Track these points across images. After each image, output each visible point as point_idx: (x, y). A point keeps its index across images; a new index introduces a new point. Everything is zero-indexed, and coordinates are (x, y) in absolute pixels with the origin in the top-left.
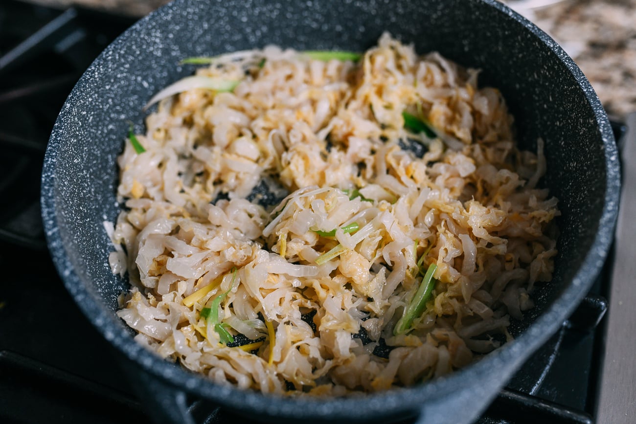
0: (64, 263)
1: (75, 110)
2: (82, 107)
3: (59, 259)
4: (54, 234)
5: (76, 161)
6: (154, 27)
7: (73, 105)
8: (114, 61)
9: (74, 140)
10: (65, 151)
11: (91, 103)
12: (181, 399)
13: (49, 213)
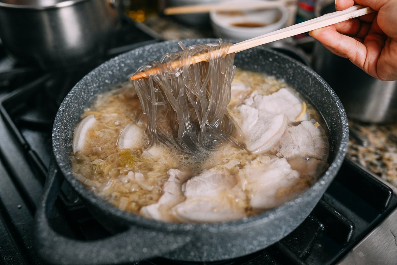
0: (64, 106)
1: (118, 61)
2: (123, 62)
3: (63, 104)
4: (70, 95)
5: (107, 81)
6: (175, 46)
7: (119, 59)
8: (149, 51)
9: (110, 72)
10: (103, 74)
11: (128, 63)
12: (56, 171)
13: (75, 89)
